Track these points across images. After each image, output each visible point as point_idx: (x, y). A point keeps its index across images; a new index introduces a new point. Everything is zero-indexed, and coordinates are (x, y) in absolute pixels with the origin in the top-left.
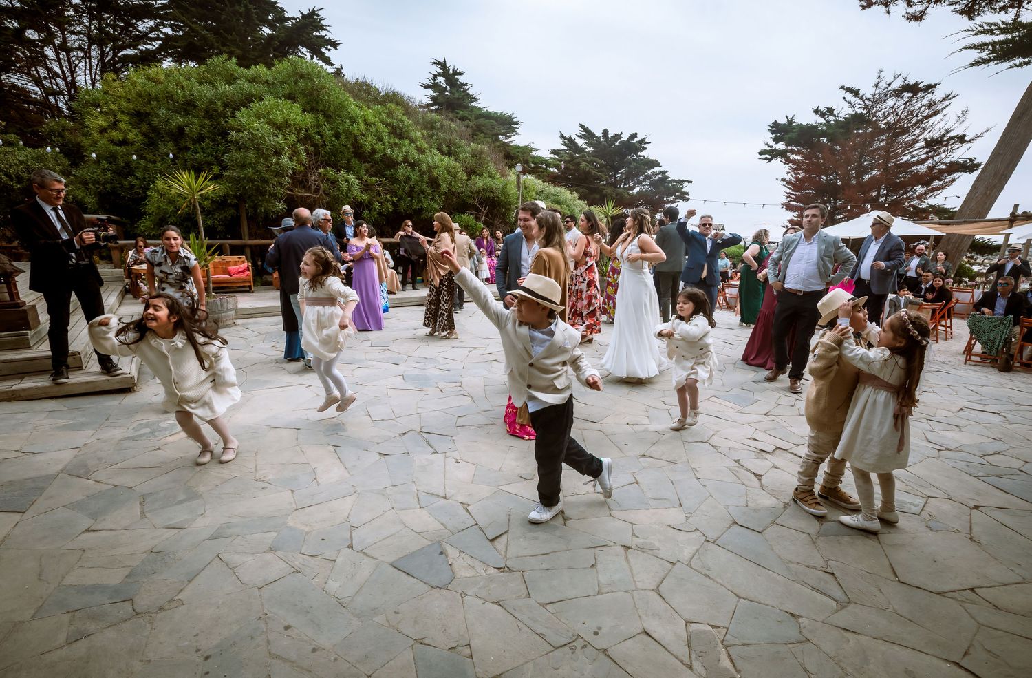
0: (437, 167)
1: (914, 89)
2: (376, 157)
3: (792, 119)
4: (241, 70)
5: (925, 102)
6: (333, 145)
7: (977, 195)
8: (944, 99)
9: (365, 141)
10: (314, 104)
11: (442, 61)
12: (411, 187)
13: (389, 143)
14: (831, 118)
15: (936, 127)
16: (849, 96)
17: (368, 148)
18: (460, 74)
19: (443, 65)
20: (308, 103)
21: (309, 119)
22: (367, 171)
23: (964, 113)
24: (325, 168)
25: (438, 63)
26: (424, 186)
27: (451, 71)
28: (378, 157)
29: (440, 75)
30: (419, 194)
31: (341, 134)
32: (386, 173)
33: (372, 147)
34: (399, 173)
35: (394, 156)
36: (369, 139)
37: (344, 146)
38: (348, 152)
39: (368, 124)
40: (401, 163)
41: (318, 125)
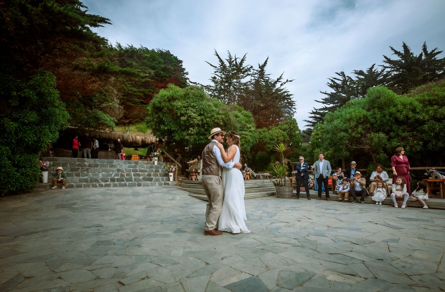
33: (407, 117)
34: (426, 127)
35: (422, 118)
36: (404, 113)
37: (389, 120)
38: (392, 123)
39: (405, 105)
40: (428, 120)
41: (375, 114)
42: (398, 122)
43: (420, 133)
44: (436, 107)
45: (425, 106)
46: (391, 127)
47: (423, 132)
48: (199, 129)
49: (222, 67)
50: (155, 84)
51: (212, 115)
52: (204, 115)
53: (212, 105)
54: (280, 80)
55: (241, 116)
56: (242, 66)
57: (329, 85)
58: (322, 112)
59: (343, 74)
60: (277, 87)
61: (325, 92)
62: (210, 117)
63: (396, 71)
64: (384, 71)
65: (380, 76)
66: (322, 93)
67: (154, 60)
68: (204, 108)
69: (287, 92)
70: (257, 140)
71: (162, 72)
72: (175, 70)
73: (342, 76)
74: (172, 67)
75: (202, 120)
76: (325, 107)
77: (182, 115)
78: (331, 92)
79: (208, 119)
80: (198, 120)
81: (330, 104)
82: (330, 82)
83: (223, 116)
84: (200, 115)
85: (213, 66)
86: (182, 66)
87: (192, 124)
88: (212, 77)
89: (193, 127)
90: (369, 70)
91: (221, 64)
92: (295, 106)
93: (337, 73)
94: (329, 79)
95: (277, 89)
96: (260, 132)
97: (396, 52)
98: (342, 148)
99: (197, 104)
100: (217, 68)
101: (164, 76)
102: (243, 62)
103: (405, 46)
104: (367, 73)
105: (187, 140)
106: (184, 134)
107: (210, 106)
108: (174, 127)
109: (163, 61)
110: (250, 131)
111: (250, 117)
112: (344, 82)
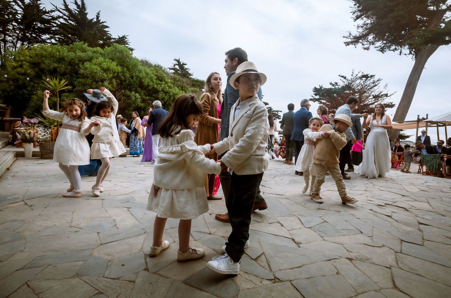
0: (177, 94)
1: (366, 77)
2: (149, 88)
3: (322, 87)
4: (89, 48)
5: (371, 81)
6: (130, 81)
7: (399, 114)
8: (378, 81)
9: (145, 80)
10: (123, 63)
11: (178, 59)
12: (165, 102)
13: (156, 83)
14: (337, 86)
15: (376, 91)
16: (342, 79)
17: (146, 83)
18: (185, 64)
19: (178, 61)
20: (120, 62)
21: (119, 69)
22: (144, 94)
23: (386, 85)
24: (125, 90)
25: (176, 60)
26: (171, 102)
27: (182, 64)
28: (150, 88)
29: (176, 65)
30: (168, 106)
31: (134, 77)
32: (153, 95)
33: (148, 84)
35: (157, 88)
37: (135, 82)
38: (137, 85)
39: (146, 74)
41: (123, 72)
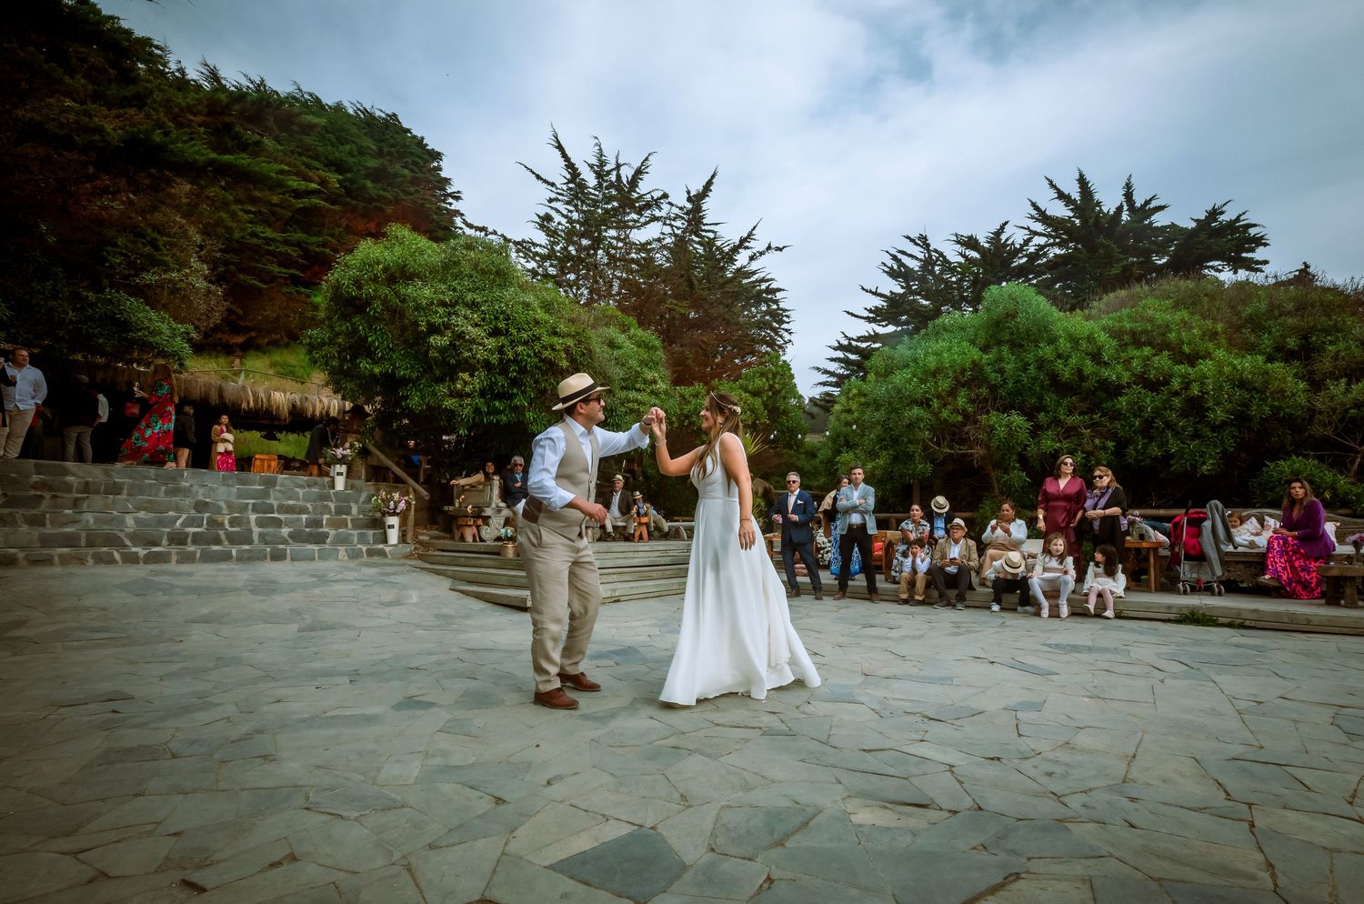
2: (1086, 385)
6: (1018, 382)
9: (1065, 364)
12: (1145, 421)
13: (1117, 358)
17: (1071, 374)
22: (1071, 408)
26: (1174, 416)
28: (1090, 384)
30: (1163, 432)
31: (1031, 365)
33: (1080, 372)
34: (1122, 402)
35: (1114, 377)
36: (1073, 361)
37: (1035, 379)
38: (1042, 387)
39: (1074, 340)
40: (1129, 385)
41: (1001, 359)
42: (1056, 384)
43: (1110, 418)
44: (1147, 350)
45: (1123, 346)
46: (1041, 398)
47: (1116, 415)
48: (490, 379)
49: (571, 185)
50: (344, 222)
51: (534, 335)
52: (507, 333)
53: (536, 304)
54: (747, 244)
55: (627, 343)
56: (637, 189)
57: (887, 269)
58: (864, 345)
59: (923, 241)
60: (738, 264)
61: (874, 291)
62: (526, 343)
63: (1060, 245)
64: (1030, 244)
65: (1020, 255)
66: (867, 291)
67: (342, 141)
68: (509, 312)
69: (768, 280)
70: (674, 419)
71: (369, 184)
72: (414, 182)
73: (922, 247)
74: (406, 172)
75: (501, 350)
76: (874, 332)
77: (434, 329)
78: (891, 292)
79: (520, 349)
80: (486, 350)
81: (887, 325)
82: (890, 262)
83: (570, 342)
84: (495, 333)
85: (545, 181)
86: (439, 168)
87: (466, 361)
88: (538, 215)
89: (471, 370)
90: (992, 236)
91: (569, 176)
92: (788, 323)
93: (908, 238)
94: (887, 252)
95: (738, 270)
96: (682, 396)
97: (1062, 196)
98: (914, 452)
99: (485, 299)
100: (557, 188)
101: (378, 196)
102: (641, 179)
103: (1082, 181)
104: (987, 245)
105: (452, 411)
106: (440, 391)
107: (527, 305)
108: (407, 368)
109: (374, 148)
110: (652, 392)
111: (654, 348)
112: (928, 263)
